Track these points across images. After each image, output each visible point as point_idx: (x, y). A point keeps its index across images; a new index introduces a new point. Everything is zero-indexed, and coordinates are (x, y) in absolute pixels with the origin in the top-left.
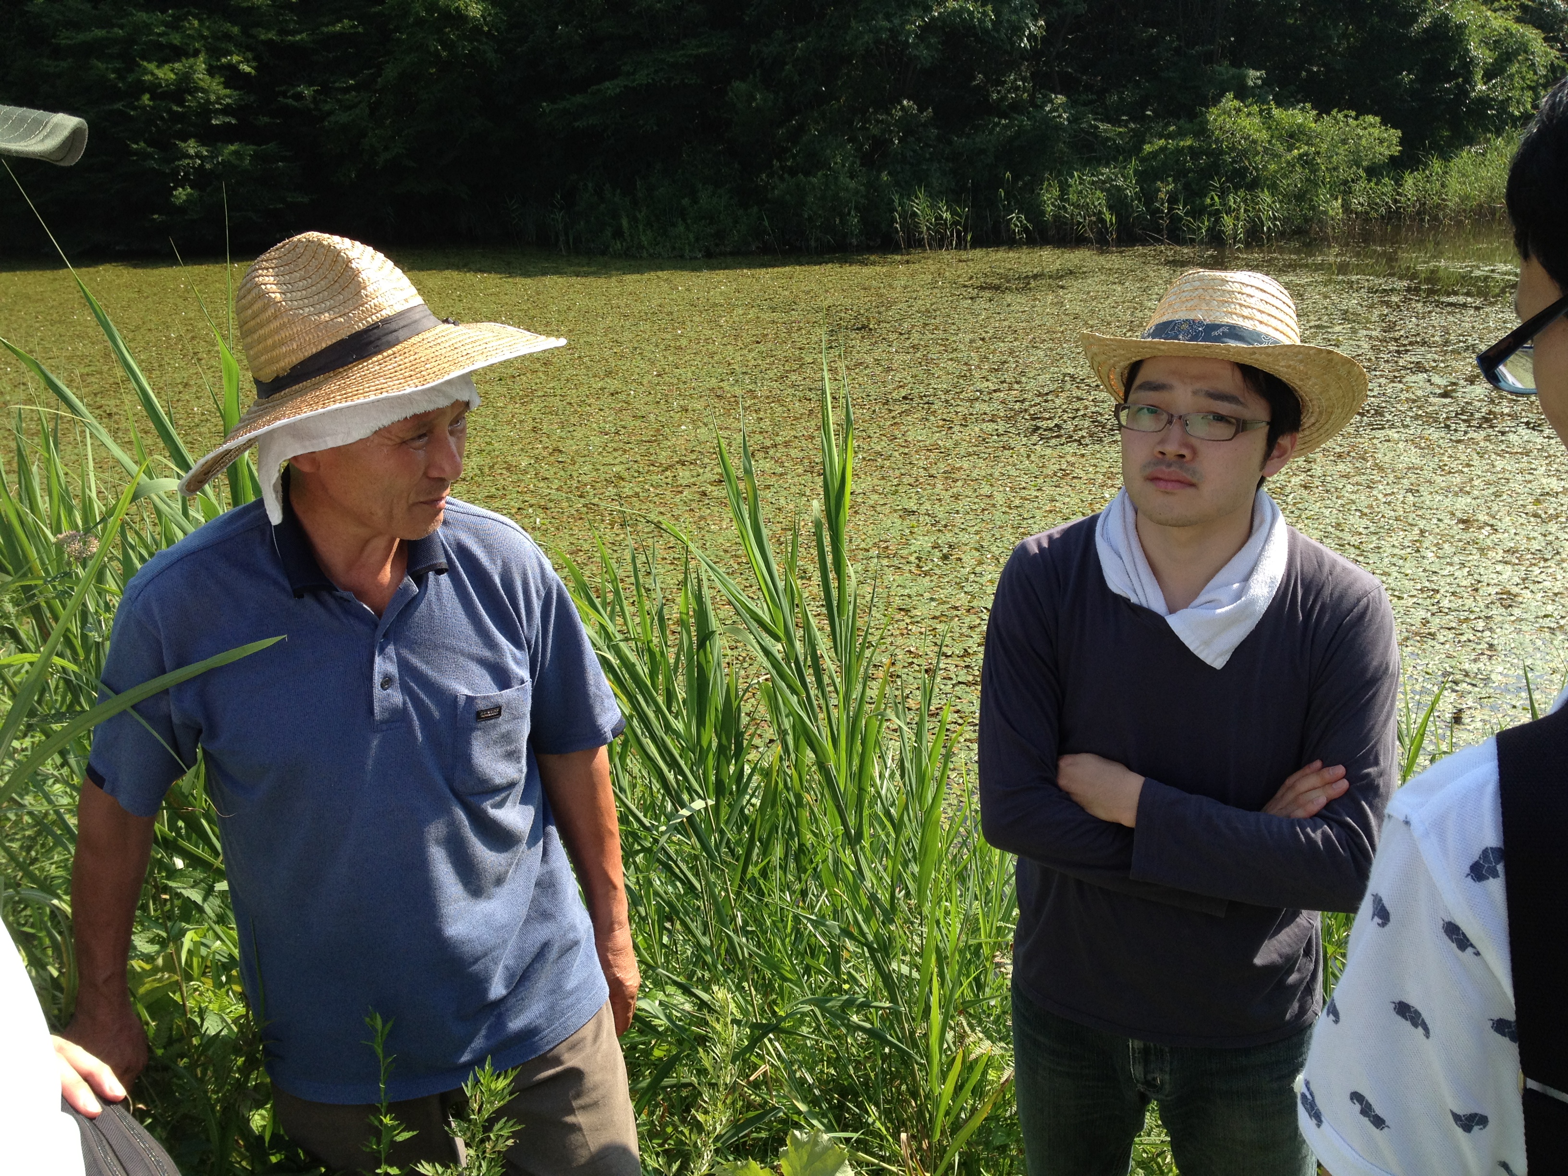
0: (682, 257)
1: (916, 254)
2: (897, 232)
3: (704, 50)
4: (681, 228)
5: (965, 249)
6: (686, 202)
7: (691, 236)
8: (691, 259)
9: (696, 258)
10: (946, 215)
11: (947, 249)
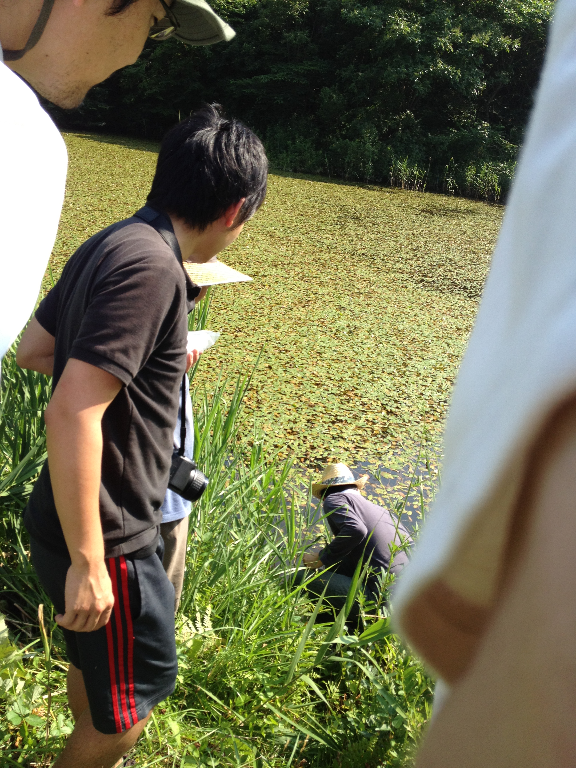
0: (282, 169)
1: (397, 190)
2: (391, 177)
3: (313, 68)
4: (284, 155)
5: (422, 192)
6: (289, 142)
7: (288, 160)
8: (286, 171)
9: (289, 171)
10: (417, 173)
11: (414, 190)
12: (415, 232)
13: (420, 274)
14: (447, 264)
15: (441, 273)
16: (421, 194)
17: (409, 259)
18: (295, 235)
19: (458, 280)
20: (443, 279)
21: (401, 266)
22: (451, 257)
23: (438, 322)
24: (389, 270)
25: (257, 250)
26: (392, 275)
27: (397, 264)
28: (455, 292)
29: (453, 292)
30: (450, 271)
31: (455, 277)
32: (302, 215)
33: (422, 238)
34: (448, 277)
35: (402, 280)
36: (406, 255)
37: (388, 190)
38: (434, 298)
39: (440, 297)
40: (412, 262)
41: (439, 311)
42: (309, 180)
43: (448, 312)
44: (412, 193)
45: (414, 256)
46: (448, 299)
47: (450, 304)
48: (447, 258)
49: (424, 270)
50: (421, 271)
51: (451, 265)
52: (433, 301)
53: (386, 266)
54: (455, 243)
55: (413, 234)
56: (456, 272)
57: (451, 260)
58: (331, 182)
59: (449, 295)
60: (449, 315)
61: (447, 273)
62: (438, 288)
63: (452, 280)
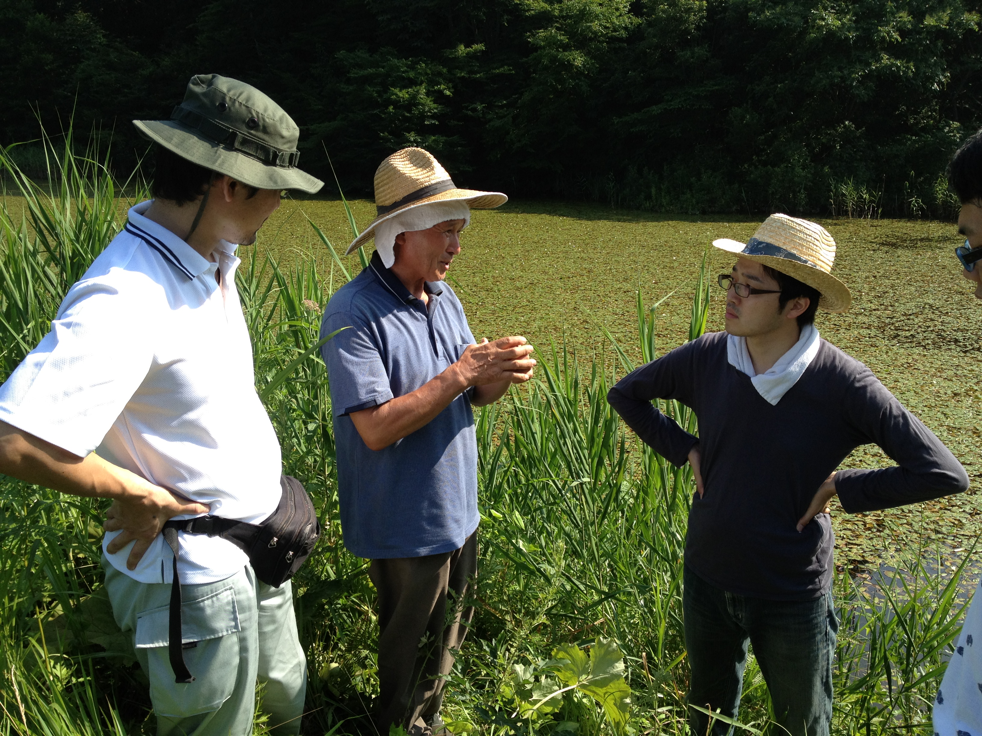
0: (686, 213)
1: (842, 220)
2: (832, 205)
4: (689, 196)
5: (877, 218)
6: (693, 179)
7: (694, 201)
8: (692, 214)
9: (695, 214)
10: (866, 196)
11: (865, 218)
12: (876, 274)
13: (892, 328)
14: (927, 311)
15: (920, 324)
16: (875, 222)
17: (875, 310)
18: (720, 294)
19: (944, 331)
20: (924, 332)
21: (865, 320)
22: (931, 302)
23: (927, 388)
24: (849, 325)
25: (676, 317)
26: (856, 332)
27: (860, 317)
28: (944, 348)
29: (940, 348)
30: (932, 320)
31: (940, 327)
32: (723, 268)
33: (887, 281)
34: (932, 329)
35: (869, 337)
36: (870, 305)
37: (830, 221)
38: (915, 357)
39: (925, 356)
40: (879, 312)
41: (926, 372)
42: (723, 222)
43: (939, 374)
44: (863, 222)
45: (881, 305)
46: (936, 357)
47: (940, 363)
48: (926, 304)
49: (897, 321)
50: (893, 324)
51: (933, 313)
52: (916, 361)
53: (845, 321)
54: (933, 282)
55: (875, 277)
56: (940, 320)
57: (931, 306)
58: (752, 221)
59: (936, 351)
60: (940, 377)
61: (928, 324)
62: (920, 343)
63: (937, 332)
